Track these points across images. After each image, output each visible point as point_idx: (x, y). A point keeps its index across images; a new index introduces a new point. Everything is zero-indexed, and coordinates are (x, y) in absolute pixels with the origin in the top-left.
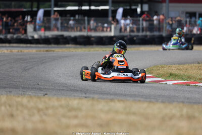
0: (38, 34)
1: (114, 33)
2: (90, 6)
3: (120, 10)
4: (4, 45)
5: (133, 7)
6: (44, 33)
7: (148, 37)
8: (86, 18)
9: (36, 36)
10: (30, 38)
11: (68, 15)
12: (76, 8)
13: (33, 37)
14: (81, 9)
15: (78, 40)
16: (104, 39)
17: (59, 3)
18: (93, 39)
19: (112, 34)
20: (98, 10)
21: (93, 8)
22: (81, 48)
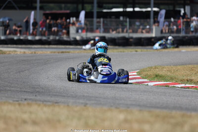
0: (80, 36)
1: (156, 34)
2: (134, 8)
3: (163, 12)
4: (43, 46)
5: (178, 9)
6: (86, 35)
7: (186, 38)
8: (128, 20)
9: (78, 38)
10: (72, 39)
11: (113, 17)
12: (121, 10)
13: (75, 38)
14: (126, 11)
15: (117, 41)
16: (143, 40)
17: (104, 5)
18: (131, 40)
19: (153, 35)
20: (142, 12)
21: (137, 9)
22: (116, 49)
